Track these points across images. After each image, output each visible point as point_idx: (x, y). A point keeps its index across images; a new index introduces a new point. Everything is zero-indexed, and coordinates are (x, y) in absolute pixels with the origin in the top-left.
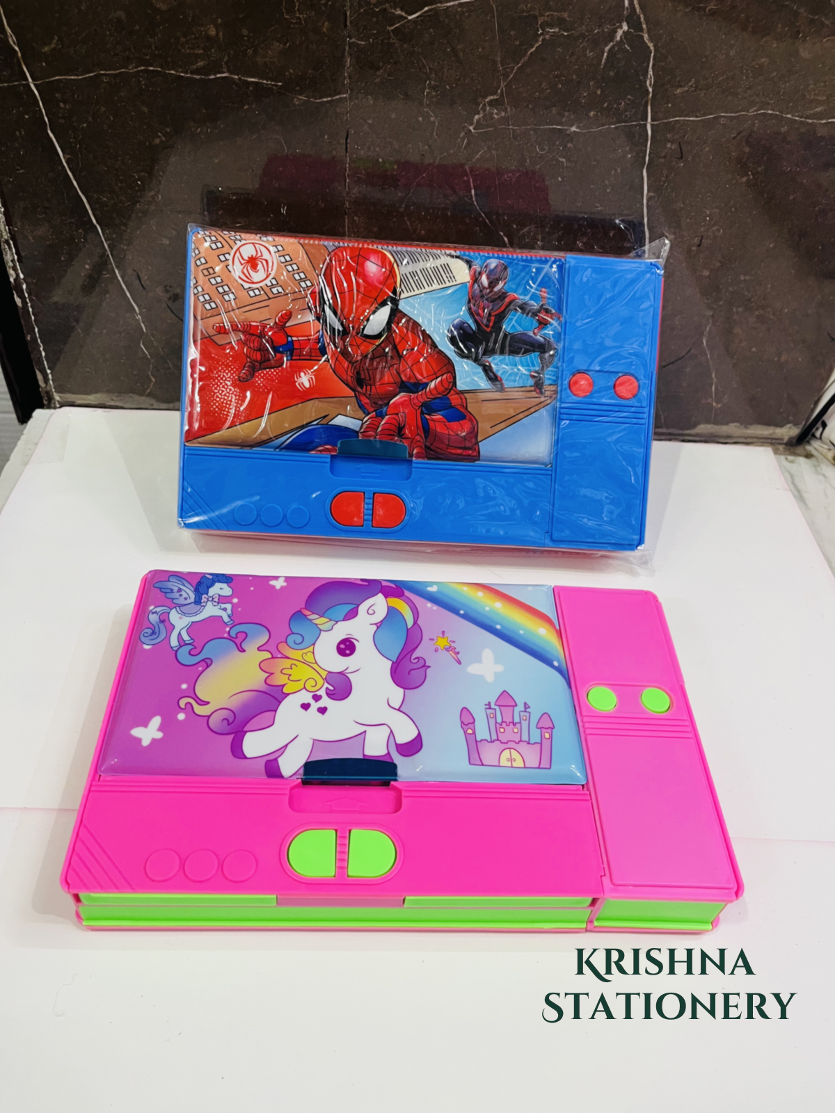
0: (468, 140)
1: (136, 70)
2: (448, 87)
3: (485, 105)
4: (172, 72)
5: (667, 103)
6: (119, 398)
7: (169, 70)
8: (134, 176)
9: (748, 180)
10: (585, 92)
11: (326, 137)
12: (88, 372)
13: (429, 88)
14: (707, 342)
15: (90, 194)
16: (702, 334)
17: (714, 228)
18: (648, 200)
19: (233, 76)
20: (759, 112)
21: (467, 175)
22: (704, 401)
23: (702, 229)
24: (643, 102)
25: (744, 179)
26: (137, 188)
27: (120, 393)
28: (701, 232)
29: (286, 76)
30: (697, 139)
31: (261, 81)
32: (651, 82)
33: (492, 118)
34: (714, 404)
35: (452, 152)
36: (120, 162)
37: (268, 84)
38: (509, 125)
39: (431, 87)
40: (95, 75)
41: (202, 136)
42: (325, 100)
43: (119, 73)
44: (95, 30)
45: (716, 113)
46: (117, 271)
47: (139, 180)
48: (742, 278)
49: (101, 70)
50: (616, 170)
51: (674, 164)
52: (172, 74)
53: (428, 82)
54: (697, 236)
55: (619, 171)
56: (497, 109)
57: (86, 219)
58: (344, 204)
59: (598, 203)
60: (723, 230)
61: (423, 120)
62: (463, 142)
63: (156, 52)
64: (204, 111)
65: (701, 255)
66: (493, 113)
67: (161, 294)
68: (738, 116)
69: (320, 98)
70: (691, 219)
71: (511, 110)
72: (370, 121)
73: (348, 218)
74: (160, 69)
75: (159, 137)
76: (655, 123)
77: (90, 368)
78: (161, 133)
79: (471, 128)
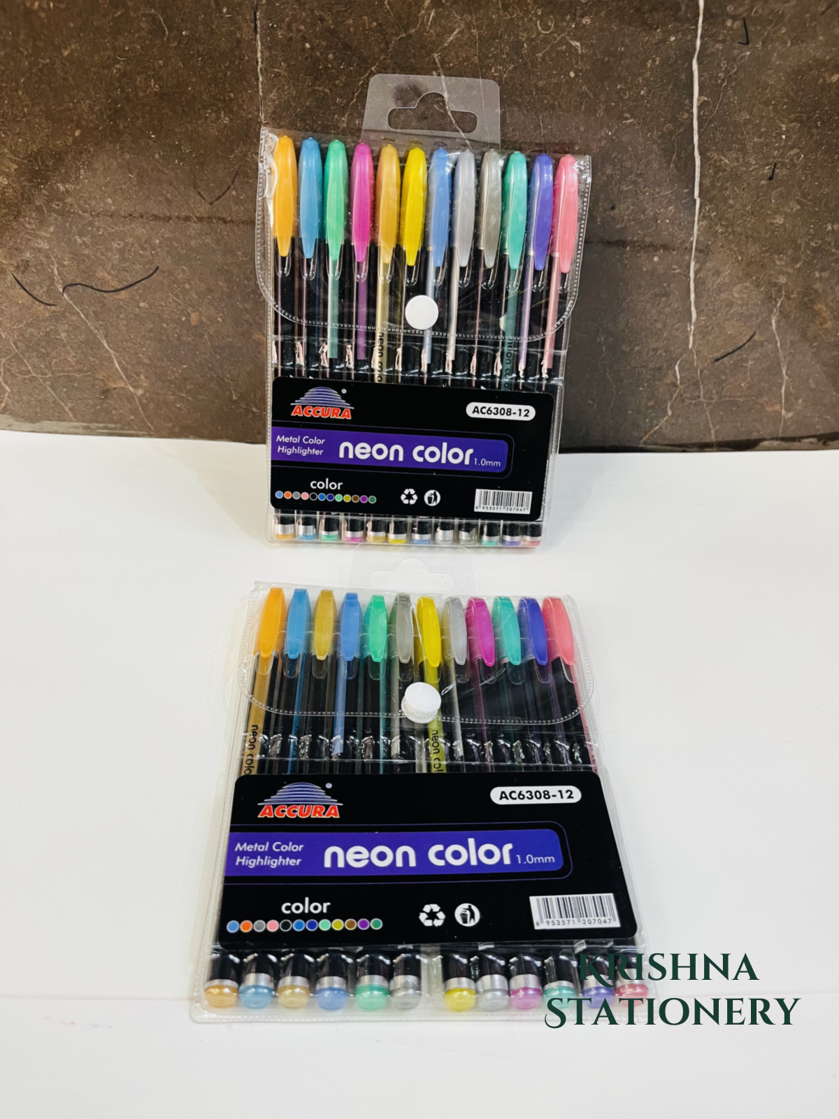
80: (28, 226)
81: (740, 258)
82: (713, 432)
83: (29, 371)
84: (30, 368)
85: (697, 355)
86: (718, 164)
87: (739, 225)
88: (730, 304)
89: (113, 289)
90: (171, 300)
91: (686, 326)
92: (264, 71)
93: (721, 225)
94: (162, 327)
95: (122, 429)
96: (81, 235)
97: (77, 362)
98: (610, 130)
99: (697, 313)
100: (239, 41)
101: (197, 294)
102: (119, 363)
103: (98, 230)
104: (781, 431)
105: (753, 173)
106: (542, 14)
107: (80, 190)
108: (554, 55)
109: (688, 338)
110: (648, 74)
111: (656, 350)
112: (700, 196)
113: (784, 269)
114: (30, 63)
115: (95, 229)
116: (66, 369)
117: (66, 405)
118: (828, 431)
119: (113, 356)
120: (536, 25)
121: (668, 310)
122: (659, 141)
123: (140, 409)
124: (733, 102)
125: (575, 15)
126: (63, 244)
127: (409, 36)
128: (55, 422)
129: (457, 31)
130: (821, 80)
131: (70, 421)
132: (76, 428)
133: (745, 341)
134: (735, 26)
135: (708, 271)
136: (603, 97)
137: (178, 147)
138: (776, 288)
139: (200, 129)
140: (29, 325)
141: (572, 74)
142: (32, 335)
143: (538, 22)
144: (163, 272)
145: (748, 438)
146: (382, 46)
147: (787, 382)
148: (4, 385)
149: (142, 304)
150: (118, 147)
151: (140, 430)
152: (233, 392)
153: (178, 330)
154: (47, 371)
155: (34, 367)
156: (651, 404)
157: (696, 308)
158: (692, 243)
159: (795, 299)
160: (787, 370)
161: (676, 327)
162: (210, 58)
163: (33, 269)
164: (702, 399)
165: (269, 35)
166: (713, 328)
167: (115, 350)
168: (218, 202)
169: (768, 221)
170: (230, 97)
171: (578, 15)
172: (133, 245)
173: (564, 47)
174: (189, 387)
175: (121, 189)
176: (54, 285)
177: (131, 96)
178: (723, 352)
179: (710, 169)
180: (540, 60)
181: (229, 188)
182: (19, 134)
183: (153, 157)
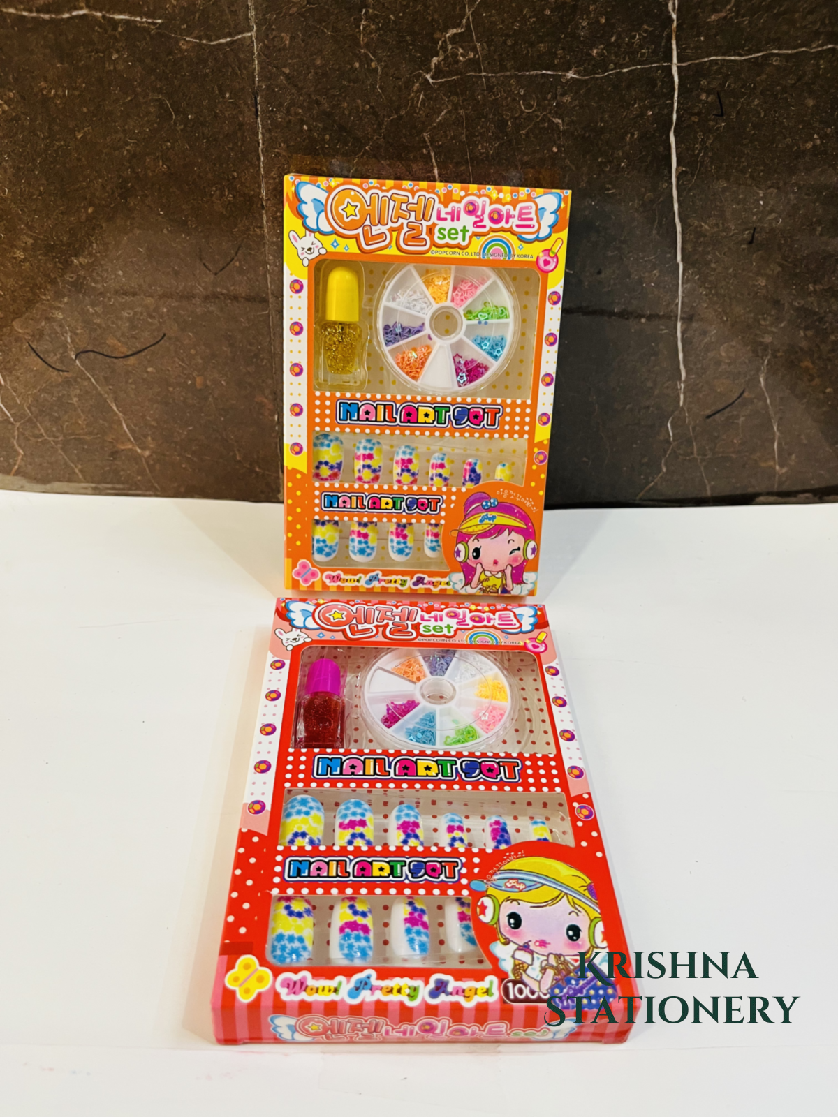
0: (425, 95)
2: (392, 17)
3: (445, 41)
5: (699, 35)
9: (814, 146)
10: (583, 19)
11: (227, 95)
13: (366, 20)
14: (766, 380)
16: (758, 370)
17: (770, 217)
18: (678, 178)
19: (94, 13)
20: (825, 48)
21: (426, 147)
22: (763, 465)
23: (755, 217)
24: (665, 33)
25: (809, 145)
28: (753, 222)
29: (166, 9)
30: (742, 88)
31: (133, 18)
32: (674, 4)
33: (457, 62)
34: (777, 468)
35: (403, 112)
37: (141, 22)
38: (481, 72)
39: (369, 18)
41: (58, 102)
42: (222, 41)
48: (811, 288)
50: (633, 135)
51: (711, 123)
53: (364, 11)
54: (747, 230)
55: (636, 137)
56: (463, 48)
58: (260, 193)
59: (609, 184)
60: (783, 219)
61: (360, 66)
62: (419, 97)
64: (59, 65)
65: (754, 256)
66: (457, 55)
68: (797, 53)
69: (216, 40)
70: (738, 204)
71: (483, 49)
72: (287, 71)
73: (266, 213)
76: (684, 64)
79: (428, 77)
80: (44, 297)
81: (725, 319)
82: (708, 488)
83: (41, 434)
84: (42, 431)
85: (688, 412)
86: (699, 229)
87: (722, 287)
88: (718, 363)
89: (122, 355)
90: (177, 365)
91: (676, 385)
92: (265, 151)
93: (705, 288)
94: (168, 390)
95: (130, 489)
96: (93, 305)
97: (87, 425)
98: (593, 201)
99: (687, 373)
100: (241, 125)
101: (202, 358)
102: (127, 426)
103: (109, 299)
104: (776, 486)
105: (733, 238)
106: (524, 94)
107: (92, 263)
108: (537, 132)
109: (679, 397)
110: (628, 147)
111: (648, 407)
112: (683, 260)
113: (769, 328)
114: (46, 145)
115: (106, 300)
116: (77, 432)
117: (76, 467)
118: (823, 485)
119: (122, 419)
120: (520, 105)
121: (657, 368)
122: (641, 209)
123: (147, 469)
124: (710, 171)
125: (556, 94)
126: (76, 313)
127: (400, 117)
128: (66, 483)
129: (445, 111)
130: (796, 148)
131: (80, 481)
132: (86, 488)
133: (735, 398)
134: (709, 99)
135: (695, 331)
136: (585, 169)
137: (185, 223)
138: (762, 347)
139: (206, 206)
140: (42, 391)
141: (555, 149)
142: (46, 400)
143: (521, 102)
144: (170, 338)
145: (744, 492)
146: (375, 126)
147: (779, 438)
148: (17, 447)
149: (150, 369)
150: (128, 223)
151: (147, 490)
152: (237, 452)
153: (183, 394)
154: (59, 434)
155: (46, 431)
156: (645, 460)
157: (685, 366)
158: (677, 304)
159: (781, 356)
160: (778, 425)
161: (666, 385)
162: (215, 140)
163: (47, 338)
164: (695, 456)
165: (269, 119)
166: (702, 386)
167: (124, 414)
168: (223, 272)
169: (751, 283)
170: (233, 176)
171: (558, 94)
172: (142, 314)
173: (547, 124)
174: (194, 448)
175: (131, 262)
176: (66, 352)
177: (141, 175)
178: (714, 408)
179: (691, 234)
180: (524, 137)
181: (233, 259)
182: (35, 210)
183: (162, 231)
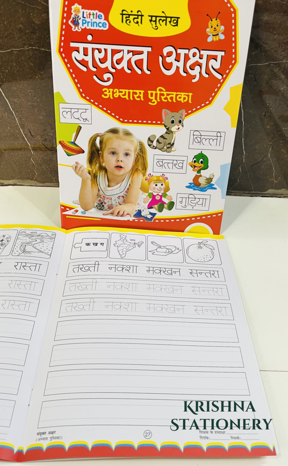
1: (28, 48)
4: (43, 49)
6: (22, 182)
7: (41, 48)
8: (28, 91)
12: (10, 171)
15: (10, 99)
26: (29, 96)
27: (23, 179)
36: (22, 86)
40: (11, 51)
43: (21, 50)
44: (11, 32)
45: (269, 62)
46: (21, 130)
47: (30, 93)
49: (13, 48)
52: (43, 50)
57: (8, 109)
63: (36, 41)
67: (40, 139)
74: (38, 48)
75: (38, 75)
77: (10, 169)
78: (39, 74)
